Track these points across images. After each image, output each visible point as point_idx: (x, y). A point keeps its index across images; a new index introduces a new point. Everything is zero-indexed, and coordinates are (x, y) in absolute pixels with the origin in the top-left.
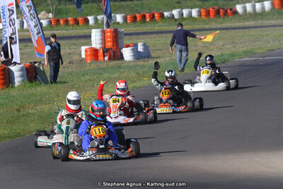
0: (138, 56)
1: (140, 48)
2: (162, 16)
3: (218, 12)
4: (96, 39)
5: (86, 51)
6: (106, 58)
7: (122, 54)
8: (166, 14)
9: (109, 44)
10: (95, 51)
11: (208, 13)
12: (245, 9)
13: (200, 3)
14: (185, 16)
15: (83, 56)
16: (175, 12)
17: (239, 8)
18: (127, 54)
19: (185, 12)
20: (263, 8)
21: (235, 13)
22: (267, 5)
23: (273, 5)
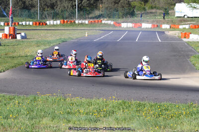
2: (18, 24)
3: (40, 23)
6: (10, 38)
7: (16, 37)
8: (20, 23)
10: (6, 35)
11: (36, 23)
13: (31, 20)
15: (1, 37)
16: (24, 23)
17: (48, 23)
19: (27, 23)
21: (46, 24)
22: (58, 22)
23: (61, 22)
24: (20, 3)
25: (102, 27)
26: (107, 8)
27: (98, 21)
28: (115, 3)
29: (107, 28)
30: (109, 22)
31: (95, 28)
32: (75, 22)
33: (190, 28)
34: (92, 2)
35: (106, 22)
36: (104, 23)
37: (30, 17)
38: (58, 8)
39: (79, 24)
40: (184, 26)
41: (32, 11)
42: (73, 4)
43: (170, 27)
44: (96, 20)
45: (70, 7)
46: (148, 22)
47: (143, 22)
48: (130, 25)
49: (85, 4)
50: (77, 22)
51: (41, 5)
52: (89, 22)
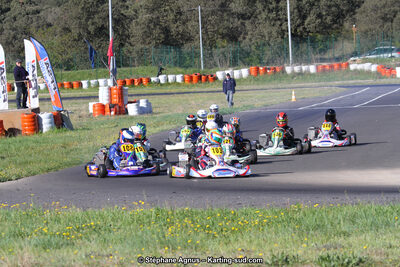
0: (141, 111)
2: (149, 81)
3: (200, 78)
5: (94, 106)
6: (113, 113)
7: (127, 110)
8: (153, 79)
9: (115, 100)
10: (103, 106)
11: (191, 78)
13: (181, 70)
14: (170, 81)
15: (91, 111)
16: (162, 78)
17: (220, 75)
18: (132, 109)
19: (171, 78)
20: (241, 75)
21: (216, 79)
22: (245, 72)
23: (250, 72)
24: (157, 32)
25: (349, 79)
26: (366, 32)
27: (340, 66)
28: (385, 19)
29: (360, 82)
30: (366, 66)
31: (331, 83)
32: (283, 71)
34: (329, 19)
35: (359, 67)
36: (355, 70)
37: (181, 63)
38: (247, 40)
39: (294, 75)
41: (186, 48)
42: (284, 28)
44: (335, 64)
45: (275, 34)
49: (311, 27)
50: (288, 69)
51: (206, 32)
52: (317, 68)
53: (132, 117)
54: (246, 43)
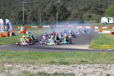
0: (29, 33)
1: (29, 32)
2: (30, 27)
3: (40, 27)
4: (22, 30)
8: (31, 27)
9: (24, 31)
10: (22, 32)
11: (38, 27)
12: (45, 27)
15: (19, 32)
16: (33, 27)
17: (44, 27)
18: (27, 33)
19: (34, 27)
21: (43, 27)
22: (48, 26)
24: (32, 18)
28: (75, 17)
33: (107, 28)
35: (70, 26)
36: (69, 27)
37: (37, 24)
40: (105, 27)
41: (38, 21)
42: (56, 18)
43: (99, 28)
44: (65, 25)
45: (54, 19)
46: (89, 26)
47: (87, 26)
48: (81, 27)
49: (61, 18)
50: (57, 26)
51: (41, 19)
52: (62, 26)
53: (27, 34)
54: (49, 21)
